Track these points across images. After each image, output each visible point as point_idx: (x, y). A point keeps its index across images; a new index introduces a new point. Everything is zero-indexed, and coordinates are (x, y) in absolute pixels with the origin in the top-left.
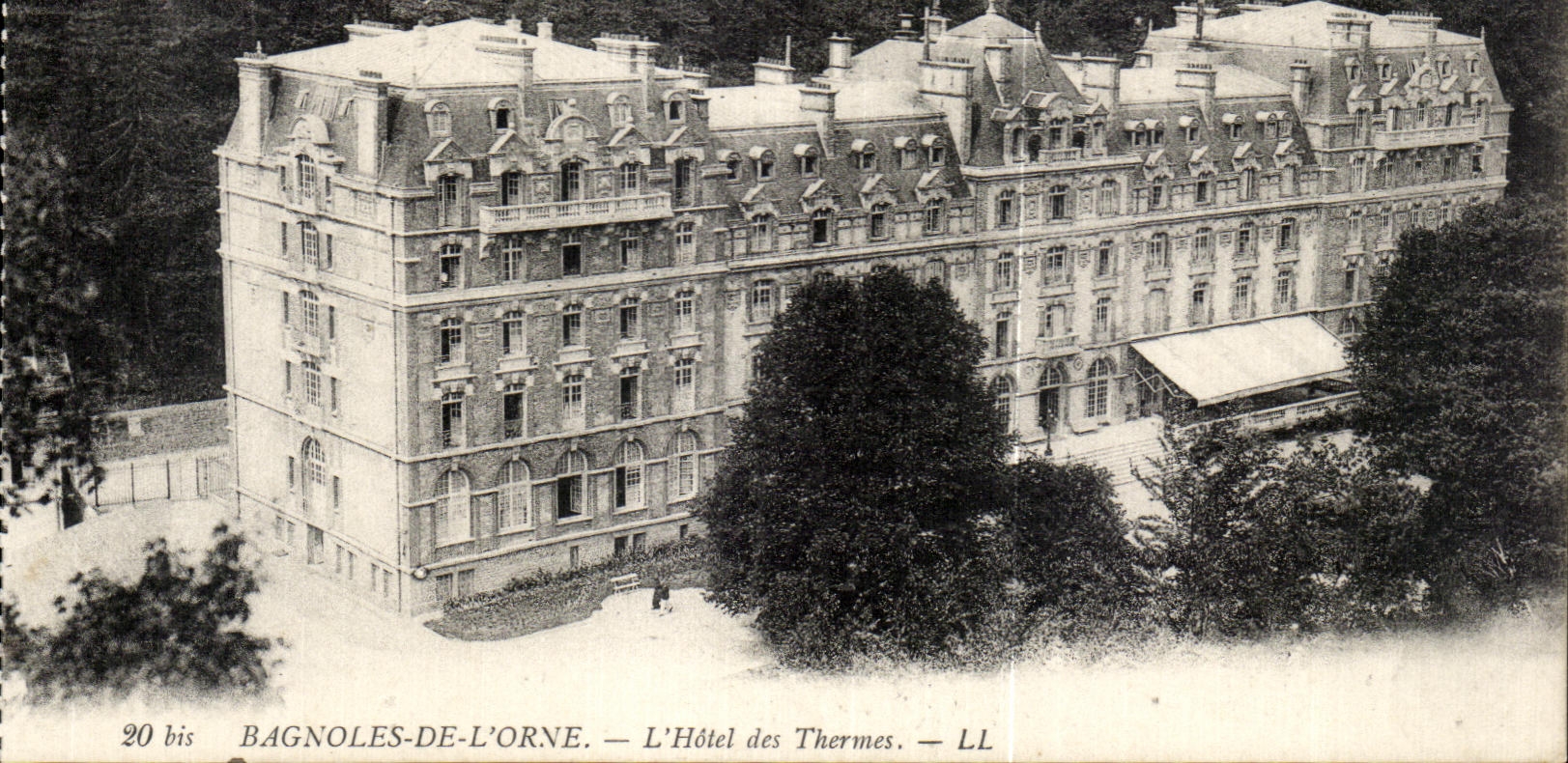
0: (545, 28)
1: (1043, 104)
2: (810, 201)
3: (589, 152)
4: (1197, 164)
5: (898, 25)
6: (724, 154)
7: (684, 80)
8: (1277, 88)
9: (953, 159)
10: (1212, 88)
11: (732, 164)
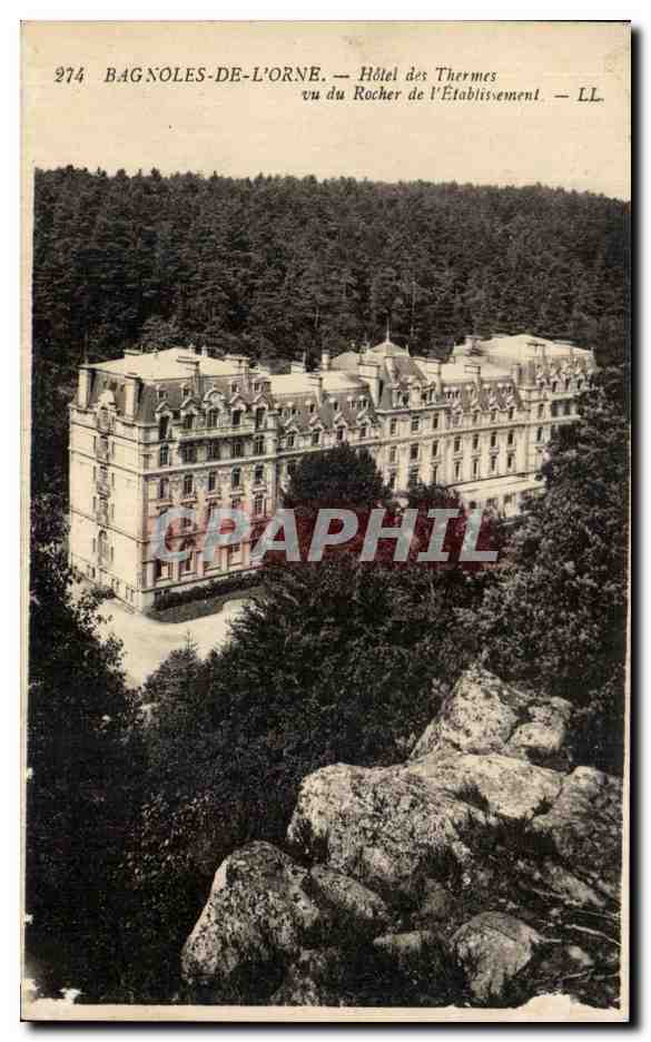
0: (204, 352)
1: (410, 381)
2: (312, 425)
3: (220, 406)
4: (473, 407)
5: (350, 345)
6: (277, 406)
7: (262, 372)
8: (507, 373)
9: (371, 404)
10: (479, 373)
11: (280, 410)
